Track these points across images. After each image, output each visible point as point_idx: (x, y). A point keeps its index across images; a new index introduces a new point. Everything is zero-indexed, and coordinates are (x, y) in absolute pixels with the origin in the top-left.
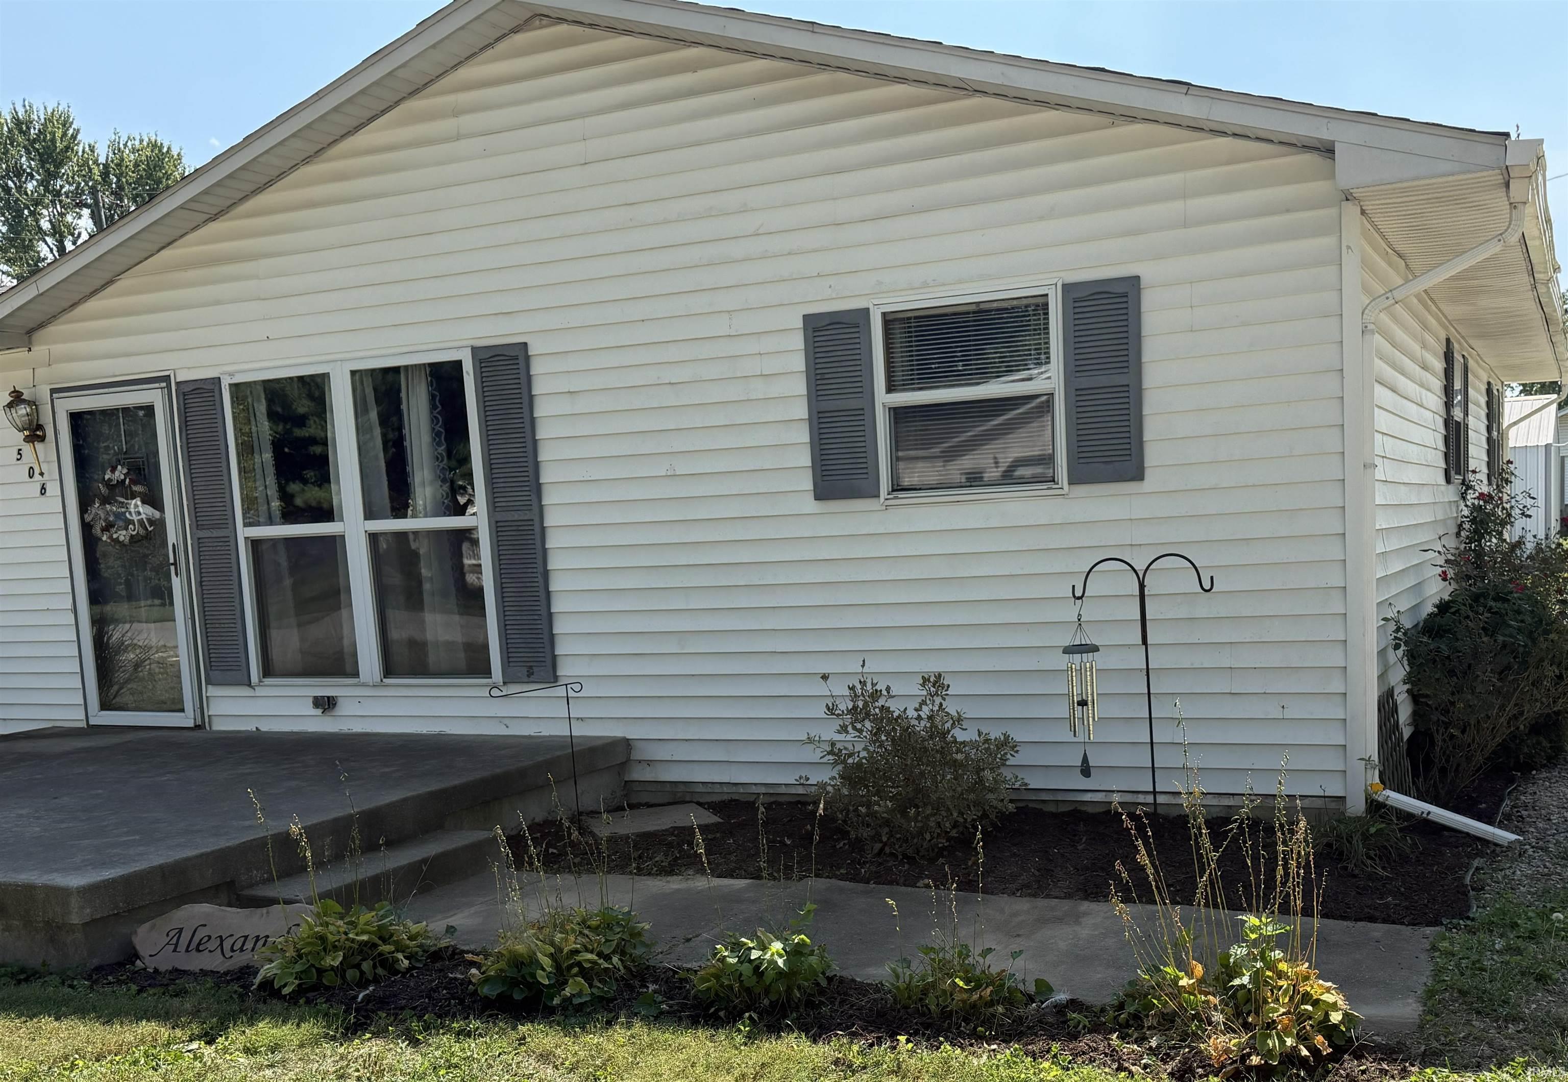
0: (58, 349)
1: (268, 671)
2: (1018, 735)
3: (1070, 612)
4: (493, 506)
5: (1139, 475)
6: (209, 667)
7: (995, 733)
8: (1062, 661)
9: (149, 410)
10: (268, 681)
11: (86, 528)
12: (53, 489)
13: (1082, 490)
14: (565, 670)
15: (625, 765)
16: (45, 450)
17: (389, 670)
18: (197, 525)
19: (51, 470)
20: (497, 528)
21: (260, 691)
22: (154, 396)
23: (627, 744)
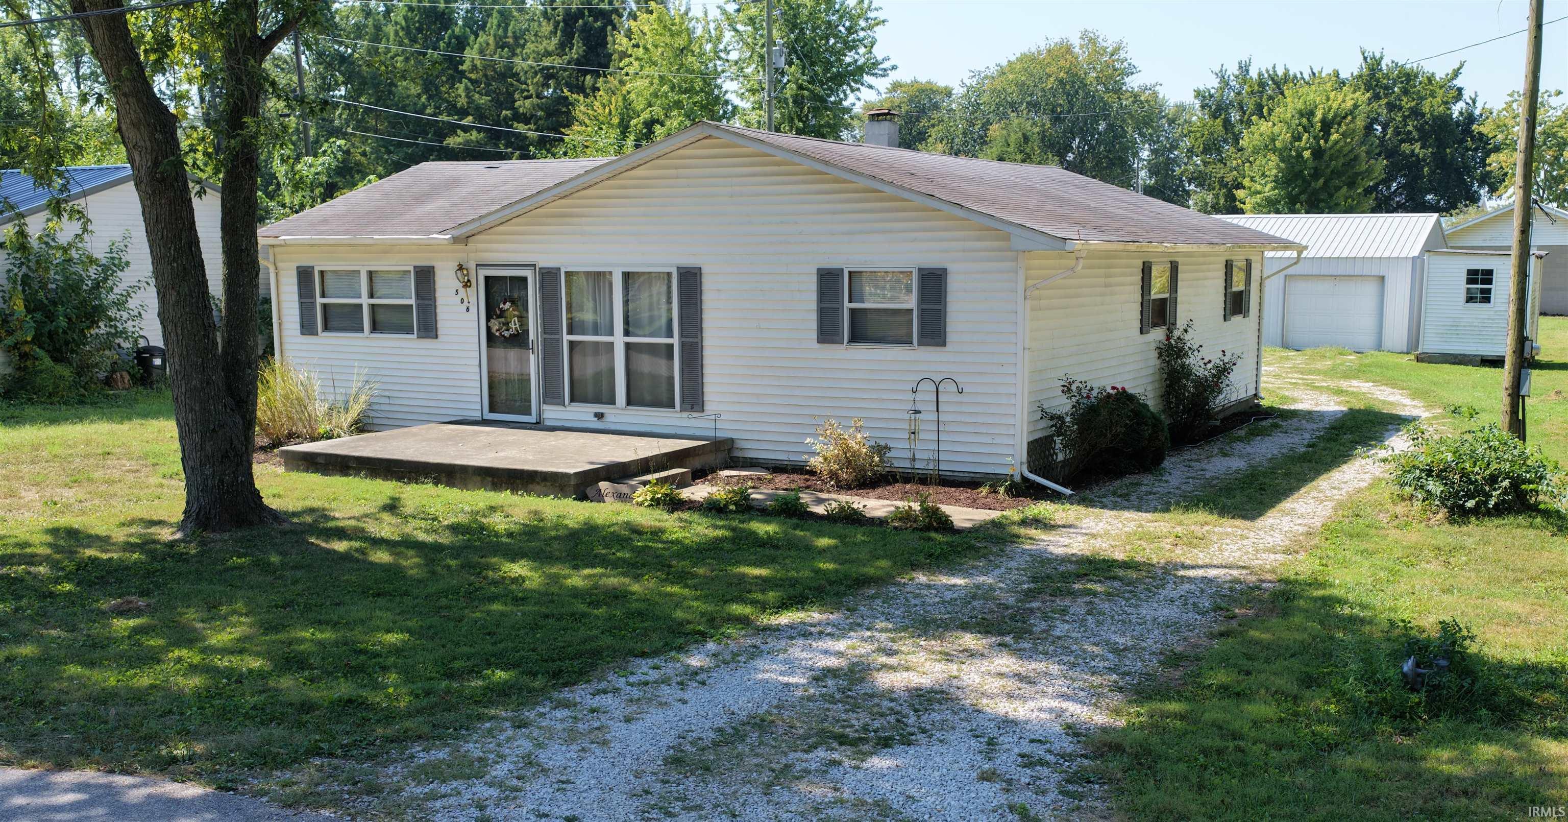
0: (481, 246)
1: (573, 399)
2: (891, 444)
3: (911, 396)
4: (682, 335)
5: (944, 344)
6: (546, 395)
7: (883, 443)
8: (907, 417)
9: (525, 279)
10: (573, 404)
11: (489, 329)
12: (473, 309)
13: (923, 348)
14: (708, 407)
15: (730, 450)
16: (472, 291)
17: (629, 402)
18: (545, 332)
19: (473, 300)
20: (683, 345)
21: (568, 408)
22: (528, 273)
23: (732, 440)
